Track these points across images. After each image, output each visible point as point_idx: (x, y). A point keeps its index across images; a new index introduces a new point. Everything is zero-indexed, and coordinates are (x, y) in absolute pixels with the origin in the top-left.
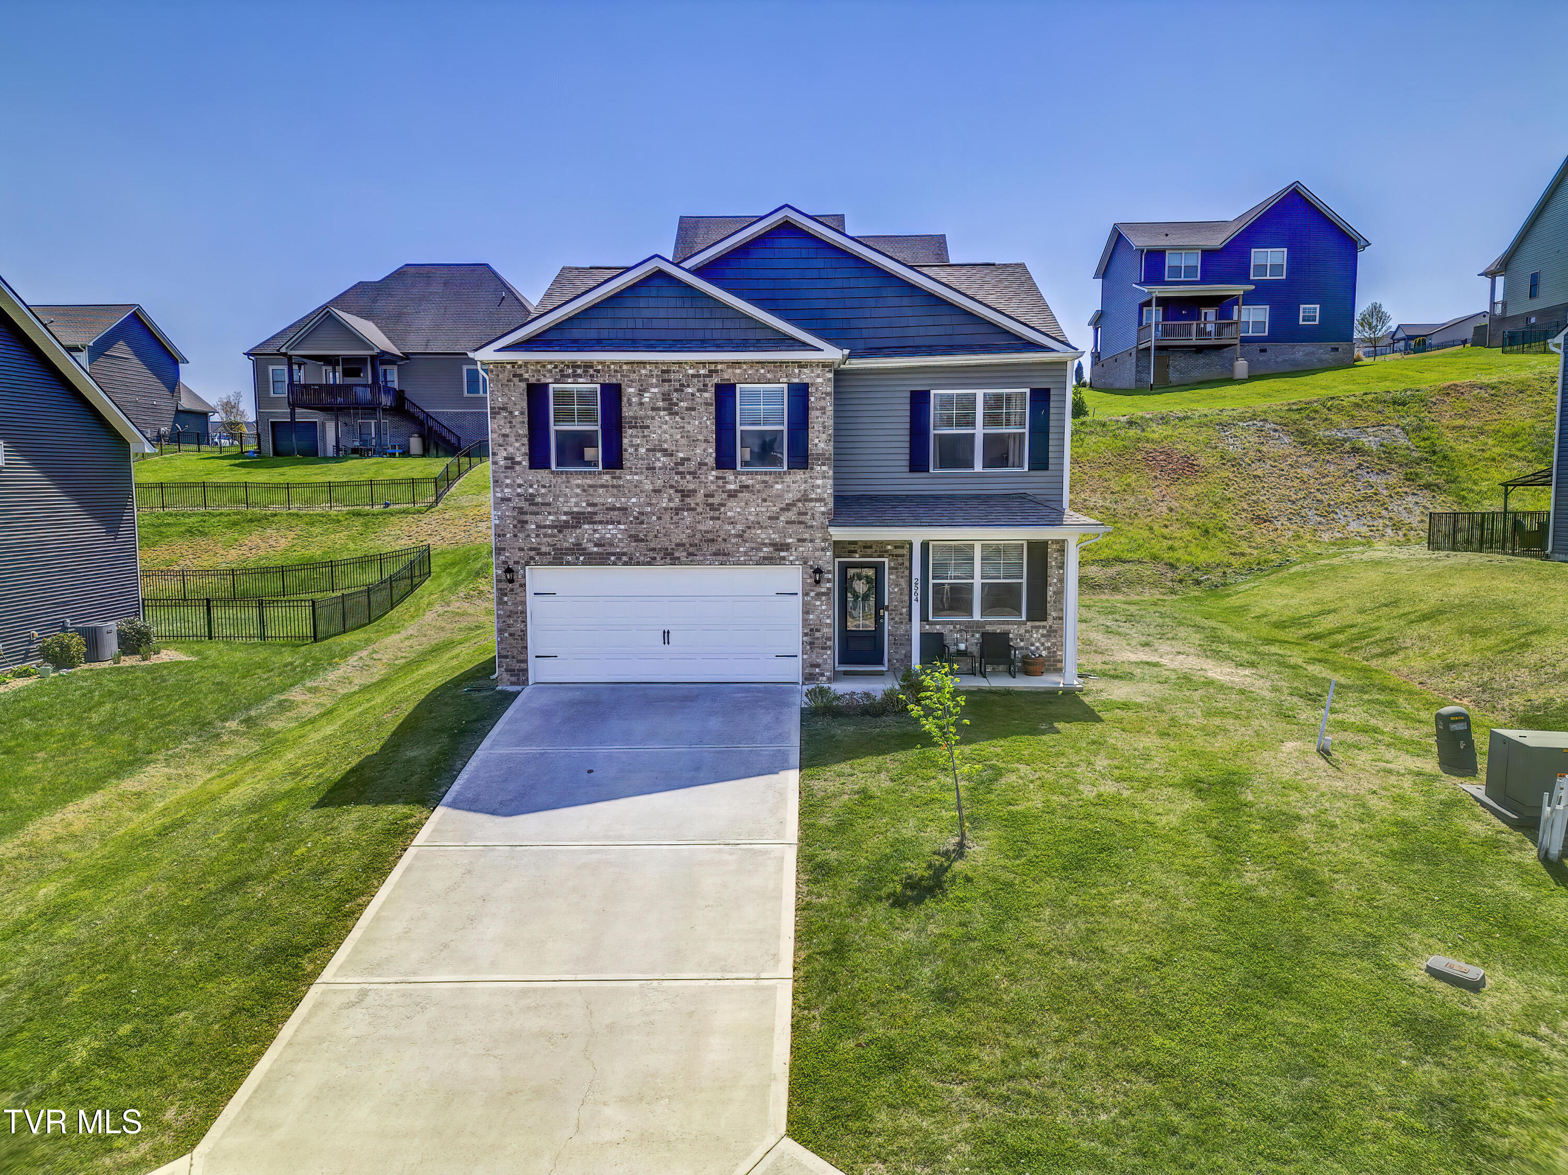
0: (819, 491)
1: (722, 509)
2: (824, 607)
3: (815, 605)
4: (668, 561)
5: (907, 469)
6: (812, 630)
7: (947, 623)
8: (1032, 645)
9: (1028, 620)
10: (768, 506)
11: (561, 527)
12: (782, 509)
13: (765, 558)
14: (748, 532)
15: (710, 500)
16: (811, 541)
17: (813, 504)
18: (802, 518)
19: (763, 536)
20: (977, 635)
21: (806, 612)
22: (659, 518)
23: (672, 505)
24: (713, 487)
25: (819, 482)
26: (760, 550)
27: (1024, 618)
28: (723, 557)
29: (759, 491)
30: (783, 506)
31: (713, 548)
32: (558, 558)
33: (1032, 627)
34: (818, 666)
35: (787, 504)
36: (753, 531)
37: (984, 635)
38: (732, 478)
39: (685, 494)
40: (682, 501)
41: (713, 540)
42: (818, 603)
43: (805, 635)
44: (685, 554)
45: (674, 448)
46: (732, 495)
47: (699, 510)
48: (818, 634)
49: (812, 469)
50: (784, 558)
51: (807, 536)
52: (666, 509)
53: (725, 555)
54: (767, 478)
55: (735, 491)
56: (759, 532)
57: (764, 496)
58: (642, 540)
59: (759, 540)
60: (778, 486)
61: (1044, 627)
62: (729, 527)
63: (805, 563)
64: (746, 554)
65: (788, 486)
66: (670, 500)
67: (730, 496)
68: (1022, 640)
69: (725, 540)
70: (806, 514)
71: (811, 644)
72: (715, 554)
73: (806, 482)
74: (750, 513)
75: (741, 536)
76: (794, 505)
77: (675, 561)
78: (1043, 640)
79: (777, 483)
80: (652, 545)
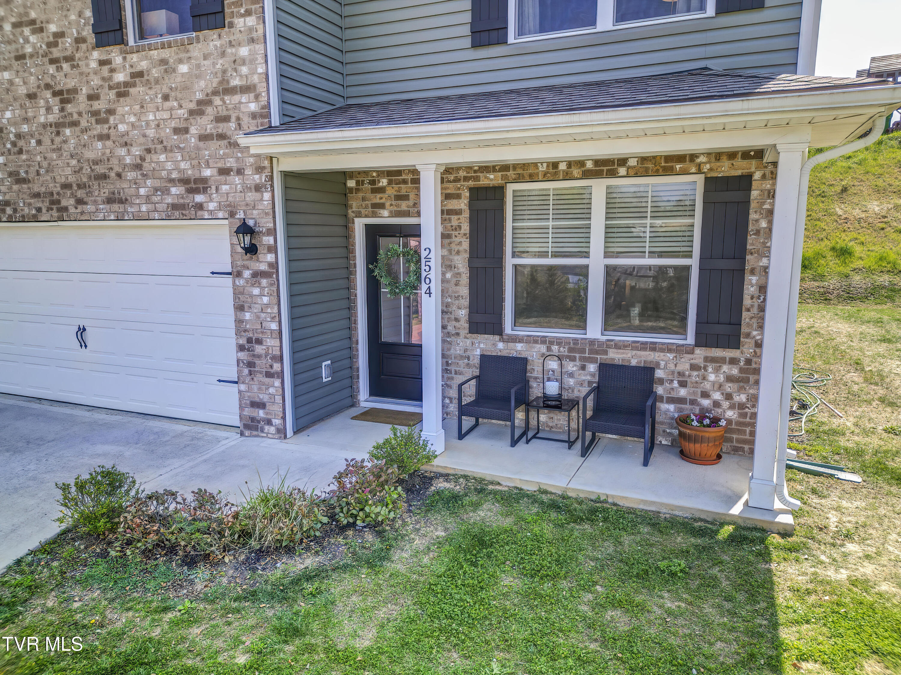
0: (244, 70)
1: (112, 119)
2: (265, 300)
3: (252, 296)
4: (55, 214)
5: (467, 42)
6: (249, 341)
7: (535, 340)
9: (698, 344)
10: (171, 109)
12: (192, 113)
13: (175, 207)
14: (148, 157)
15: (97, 105)
16: (240, 172)
17: (236, 98)
18: (222, 128)
19: (169, 166)
21: (240, 308)
22: (39, 142)
23: (51, 118)
24: (96, 81)
25: (244, 51)
26: (166, 191)
27: (690, 339)
28: (119, 205)
29: (157, 82)
30: (193, 106)
31: (105, 192)
33: (707, 359)
34: (261, 405)
35: (200, 103)
36: (154, 157)
38: (118, 60)
39: (64, 97)
40: (62, 110)
41: (105, 177)
42: (256, 291)
43: (241, 348)
44: (72, 201)
45: (43, 17)
46: (122, 91)
47: (84, 123)
48: (259, 349)
49: (231, 25)
50: (200, 207)
51: (231, 163)
52: (44, 126)
53: (121, 201)
54: (165, 54)
55: (126, 84)
56: (162, 157)
57: (166, 90)
58: (24, 181)
59: (164, 174)
60: (184, 68)
62: (122, 152)
63: (232, 214)
64: (148, 199)
65: (198, 66)
66: (49, 109)
67: (120, 95)
69: (119, 175)
70: (226, 119)
71: (250, 365)
72: (110, 201)
73: (223, 54)
74: (148, 123)
75: (138, 167)
76: (209, 102)
77: (63, 213)
79: (180, 61)
80: (36, 188)
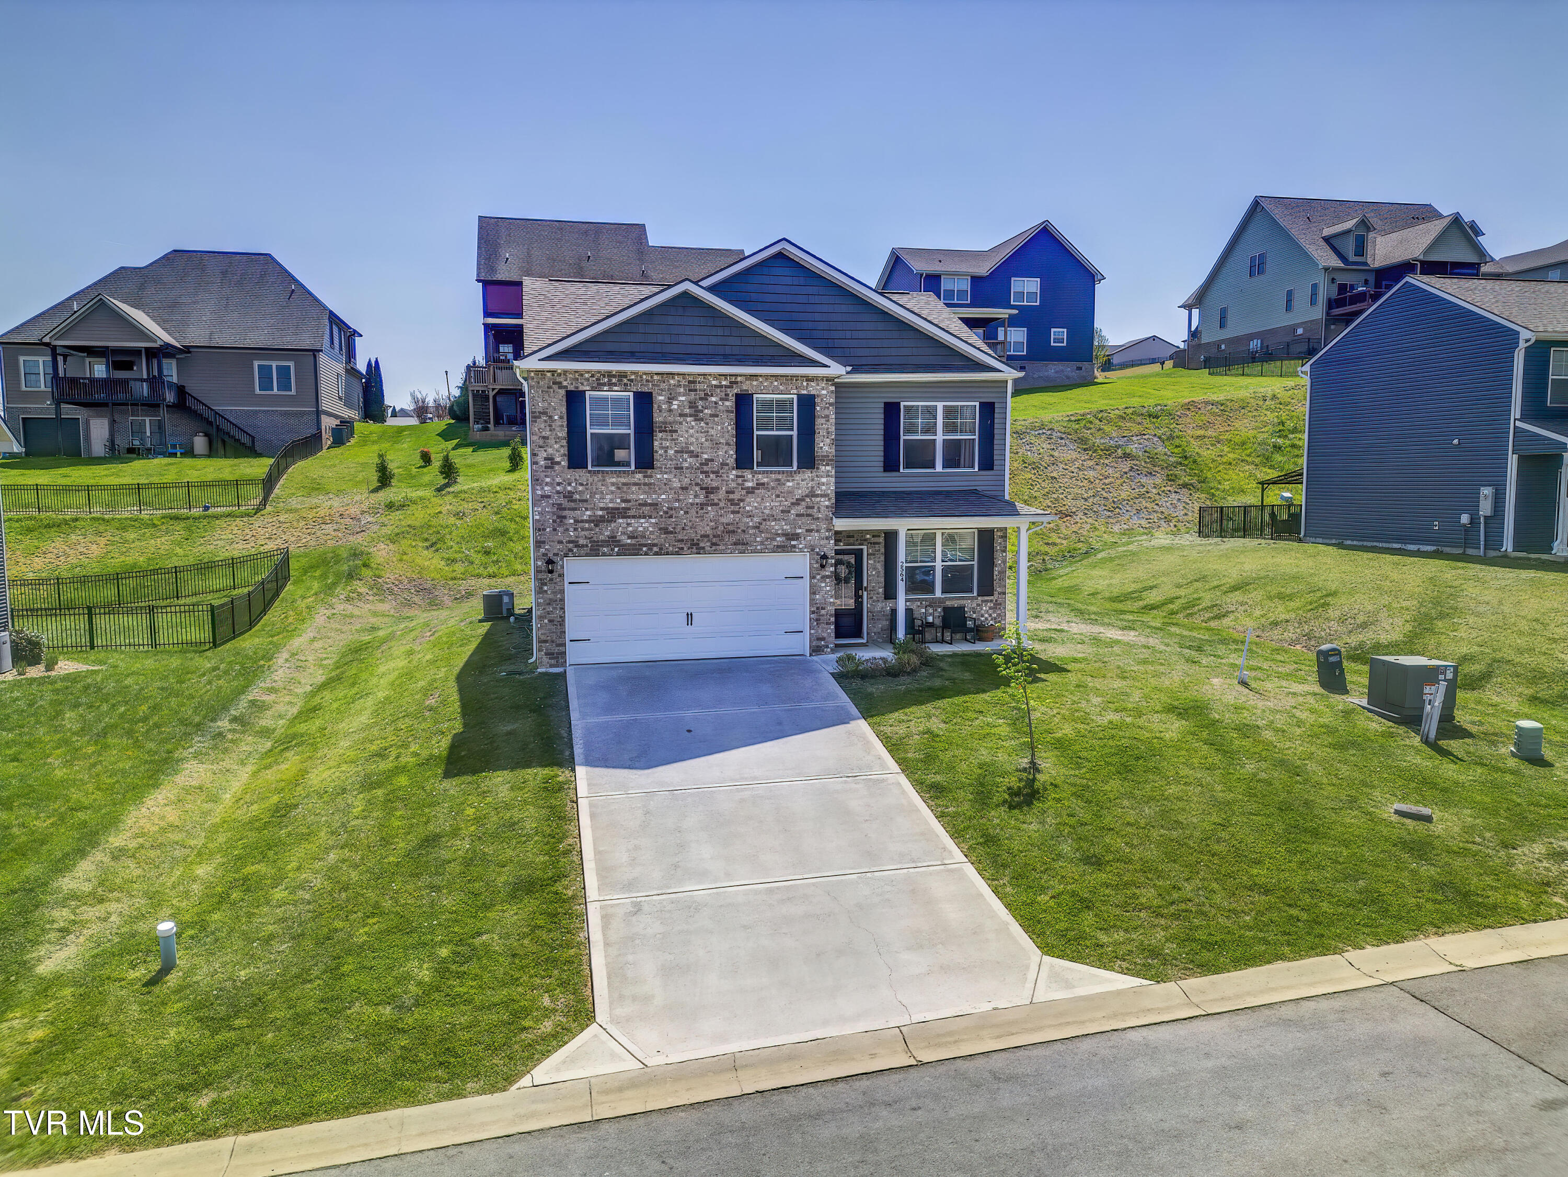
0: (824, 488)
1: (742, 504)
2: (828, 588)
3: (821, 587)
4: (694, 550)
5: (882, 469)
6: (818, 608)
7: (916, 600)
8: (982, 616)
9: (979, 595)
10: (781, 501)
11: (597, 522)
12: (793, 504)
13: (778, 547)
14: (764, 523)
15: (731, 496)
16: (818, 531)
17: (818, 499)
18: (810, 511)
19: (777, 527)
20: (939, 610)
21: (813, 593)
22: (686, 513)
23: (697, 501)
24: (733, 485)
25: (824, 480)
26: (774, 539)
27: (975, 594)
28: (742, 546)
29: (773, 488)
30: (794, 501)
31: (734, 539)
32: (594, 550)
33: (982, 601)
34: (823, 639)
35: (797, 500)
36: (768, 523)
37: (945, 609)
38: (750, 476)
39: (709, 491)
40: (707, 497)
41: (733, 532)
42: (823, 585)
43: (813, 612)
44: (708, 544)
45: (699, 450)
46: (750, 491)
47: (722, 504)
48: (823, 612)
49: (818, 468)
50: (794, 546)
51: (814, 527)
52: (692, 504)
53: (743, 544)
54: (780, 477)
55: (753, 488)
56: (773, 523)
57: (778, 492)
58: (671, 533)
59: (773, 531)
60: (790, 484)
61: (991, 601)
62: (748, 520)
63: (813, 550)
64: (762, 543)
65: (798, 484)
66: (696, 496)
67: (748, 493)
68: (974, 613)
69: (744, 531)
70: (813, 508)
71: (817, 620)
72: (735, 544)
73: (813, 480)
74: (765, 508)
75: (758, 527)
76: (804, 500)
77: (700, 550)
78: (990, 612)
79: (788, 481)
80: (680, 537)
